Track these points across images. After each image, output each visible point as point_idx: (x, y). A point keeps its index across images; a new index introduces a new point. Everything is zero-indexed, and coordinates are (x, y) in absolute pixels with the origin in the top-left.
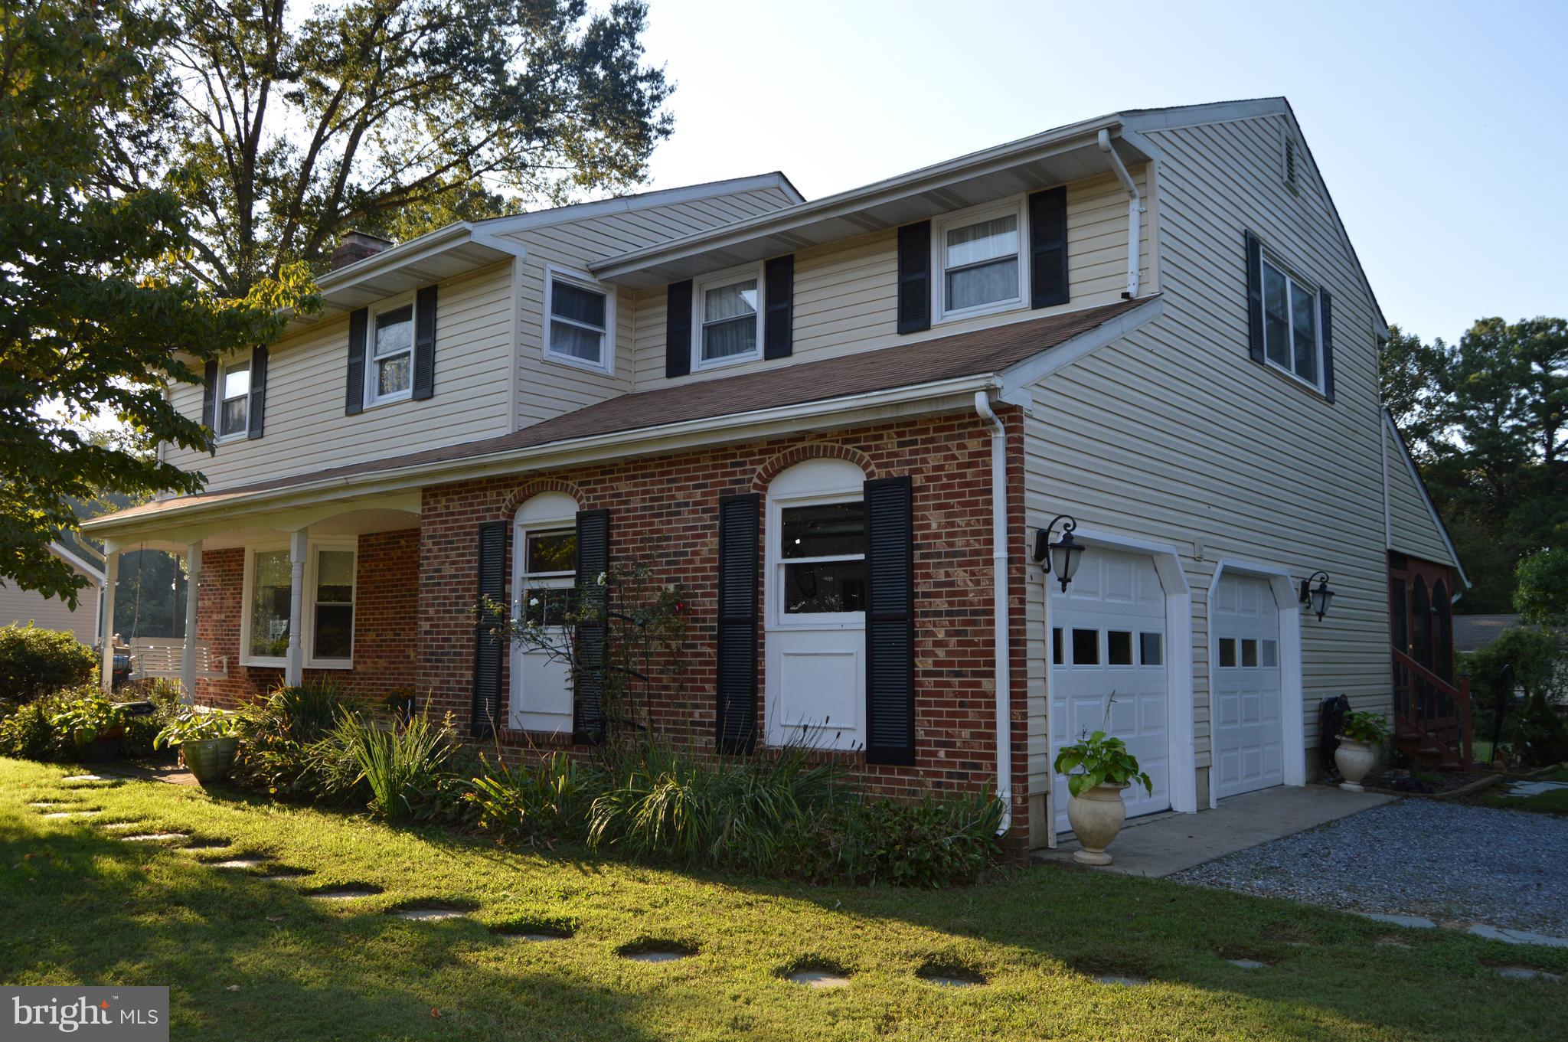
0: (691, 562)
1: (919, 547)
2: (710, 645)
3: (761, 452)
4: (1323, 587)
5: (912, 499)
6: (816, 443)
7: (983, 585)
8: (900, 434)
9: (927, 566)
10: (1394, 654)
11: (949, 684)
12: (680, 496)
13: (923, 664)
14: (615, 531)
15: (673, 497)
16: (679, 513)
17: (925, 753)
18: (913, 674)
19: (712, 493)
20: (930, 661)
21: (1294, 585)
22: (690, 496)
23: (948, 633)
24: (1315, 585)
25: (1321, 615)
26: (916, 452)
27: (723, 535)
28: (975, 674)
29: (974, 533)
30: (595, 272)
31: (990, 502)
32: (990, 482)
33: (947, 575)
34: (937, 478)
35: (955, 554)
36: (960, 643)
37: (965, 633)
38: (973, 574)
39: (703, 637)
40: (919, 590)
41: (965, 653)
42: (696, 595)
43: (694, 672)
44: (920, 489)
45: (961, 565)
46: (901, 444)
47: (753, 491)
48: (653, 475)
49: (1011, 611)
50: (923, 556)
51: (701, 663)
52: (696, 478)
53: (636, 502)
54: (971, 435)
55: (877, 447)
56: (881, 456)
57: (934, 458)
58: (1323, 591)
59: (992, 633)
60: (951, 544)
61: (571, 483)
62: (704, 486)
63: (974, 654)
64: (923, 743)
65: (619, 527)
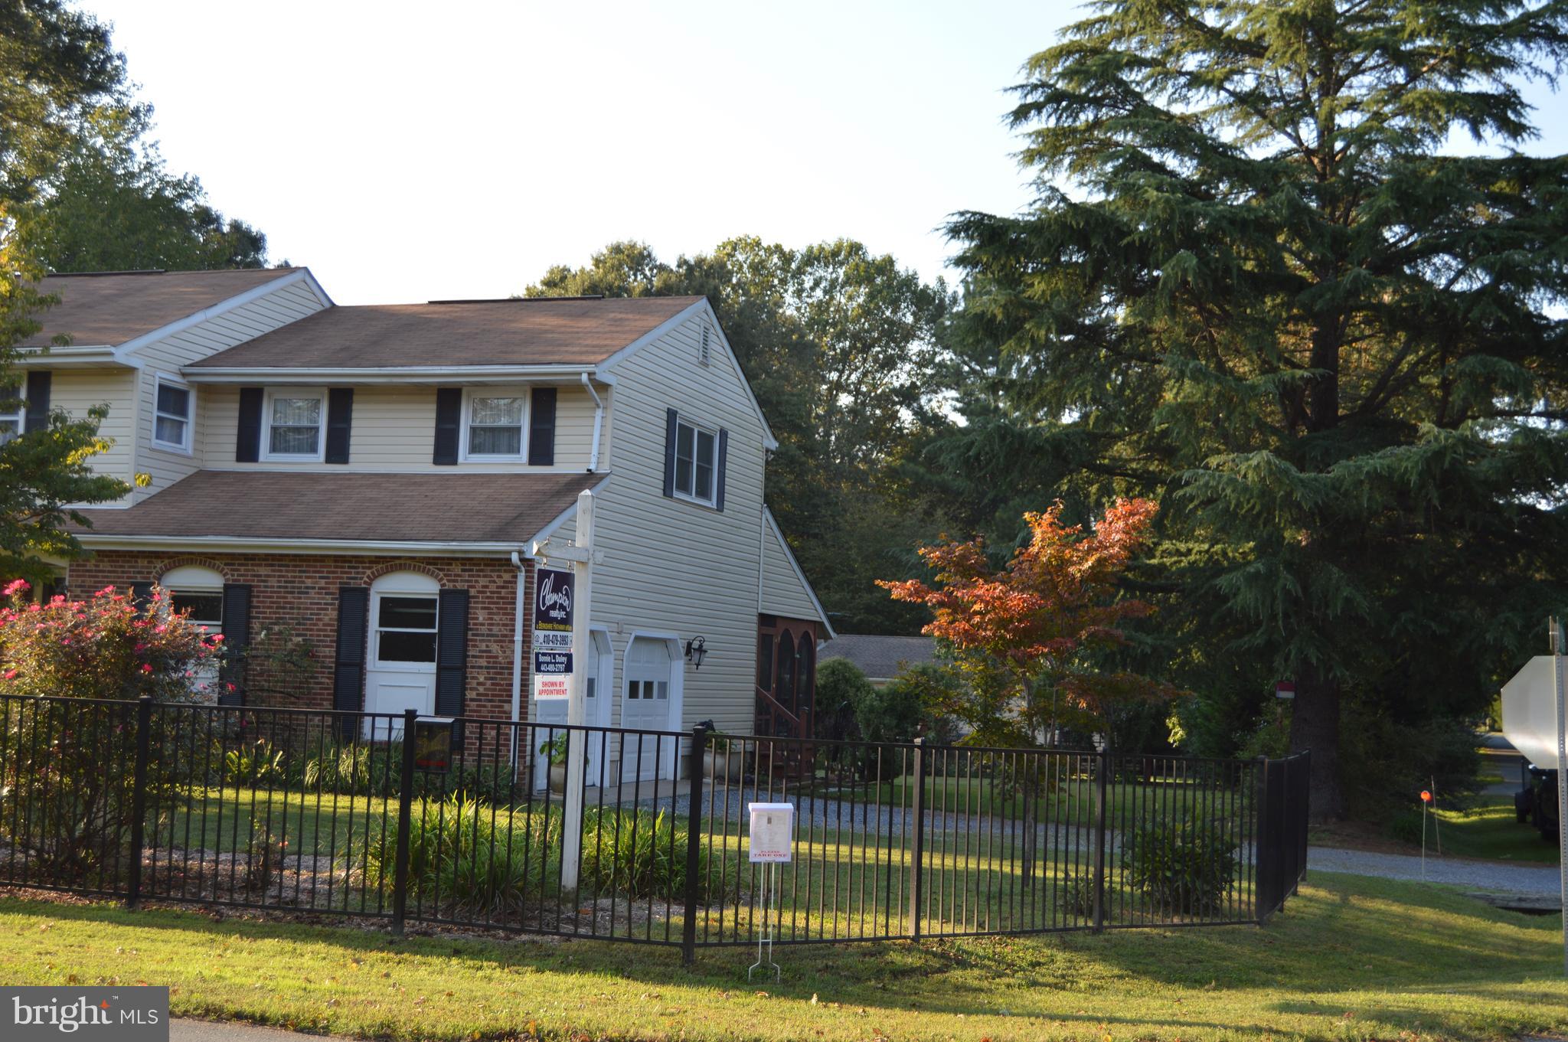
0: (315, 625)
1: (471, 629)
2: (328, 678)
3: (370, 562)
4: (701, 646)
5: (469, 603)
6: (408, 562)
7: (508, 653)
8: (462, 565)
9: (476, 640)
10: (757, 692)
11: (484, 706)
12: (309, 582)
13: (470, 695)
14: (255, 599)
15: (303, 582)
16: (307, 593)
17: (469, 744)
18: (463, 699)
19: (335, 583)
20: (475, 693)
21: (682, 646)
22: (316, 583)
23: (486, 678)
24: (696, 644)
25: (698, 665)
26: (473, 576)
27: (340, 610)
28: (500, 701)
29: (504, 625)
30: (184, 375)
31: (515, 609)
32: (515, 598)
33: (487, 646)
34: (485, 592)
35: (492, 636)
36: (493, 684)
37: (496, 679)
38: (502, 647)
39: (323, 673)
40: (470, 653)
41: (495, 690)
42: (319, 646)
43: (315, 694)
44: (474, 597)
45: (495, 641)
46: (463, 570)
47: (363, 586)
48: (288, 566)
49: (523, 669)
50: (473, 635)
51: (321, 689)
52: (323, 572)
53: (273, 582)
54: (505, 571)
55: (448, 570)
56: (450, 575)
57: (482, 581)
58: (701, 650)
59: (512, 679)
60: (490, 630)
61: (217, 562)
62: (328, 578)
63: (500, 690)
64: (468, 738)
65: (258, 597)
